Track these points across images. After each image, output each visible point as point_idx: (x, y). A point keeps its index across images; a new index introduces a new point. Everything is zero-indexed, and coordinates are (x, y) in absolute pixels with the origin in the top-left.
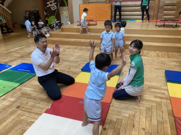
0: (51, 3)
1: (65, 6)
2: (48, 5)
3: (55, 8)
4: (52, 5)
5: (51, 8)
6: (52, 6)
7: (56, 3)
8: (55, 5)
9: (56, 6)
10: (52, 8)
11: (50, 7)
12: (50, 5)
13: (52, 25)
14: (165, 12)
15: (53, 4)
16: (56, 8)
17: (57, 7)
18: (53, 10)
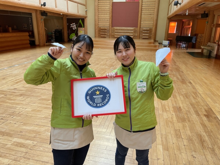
1: (82, 27)
4: (73, 26)
8: (75, 26)
10: (73, 28)
11: (72, 27)
13: (73, 39)
14: (143, 34)
16: (76, 28)
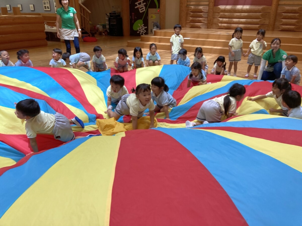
0: (140, 4)
2: (136, 5)
3: (143, 10)
5: (139, 9)
6: (140, 7)
7: (145, 4)
8: (144, 6)
9: (144, 8)
12: (138, 6)
13: (138, 31)
14: (283, 20)
15: (142, 4)
17: (146, 9)
18: (141, 12)
